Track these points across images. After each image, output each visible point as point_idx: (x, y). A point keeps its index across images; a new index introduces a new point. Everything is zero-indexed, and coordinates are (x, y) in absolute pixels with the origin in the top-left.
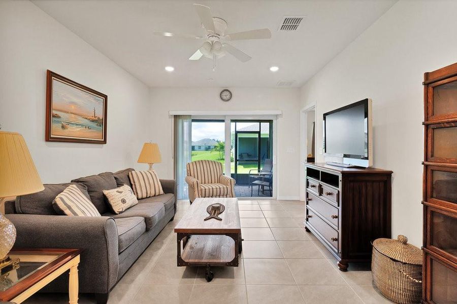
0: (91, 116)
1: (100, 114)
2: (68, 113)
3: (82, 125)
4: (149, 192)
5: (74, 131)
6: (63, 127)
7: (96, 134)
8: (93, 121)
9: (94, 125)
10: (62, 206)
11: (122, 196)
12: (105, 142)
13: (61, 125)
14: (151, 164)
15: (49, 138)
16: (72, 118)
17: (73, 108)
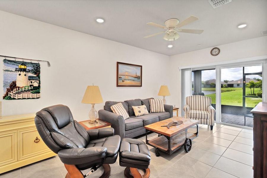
0: (135, 75)
1: (139, 74)
2: (124, 76)
3: (130, 80)
4: (157, 110)
5: (127, 82)
6: (123, 81)
7: (137, 83)
8: (135, 77)
9: (136, 79)
10: (112, 109)
11: (139, 109)
12: (141, 86)
13: (122, 81)
14: (164, 96)
15: (118, 86)
16: (127, 77)
17: (127, 74)
